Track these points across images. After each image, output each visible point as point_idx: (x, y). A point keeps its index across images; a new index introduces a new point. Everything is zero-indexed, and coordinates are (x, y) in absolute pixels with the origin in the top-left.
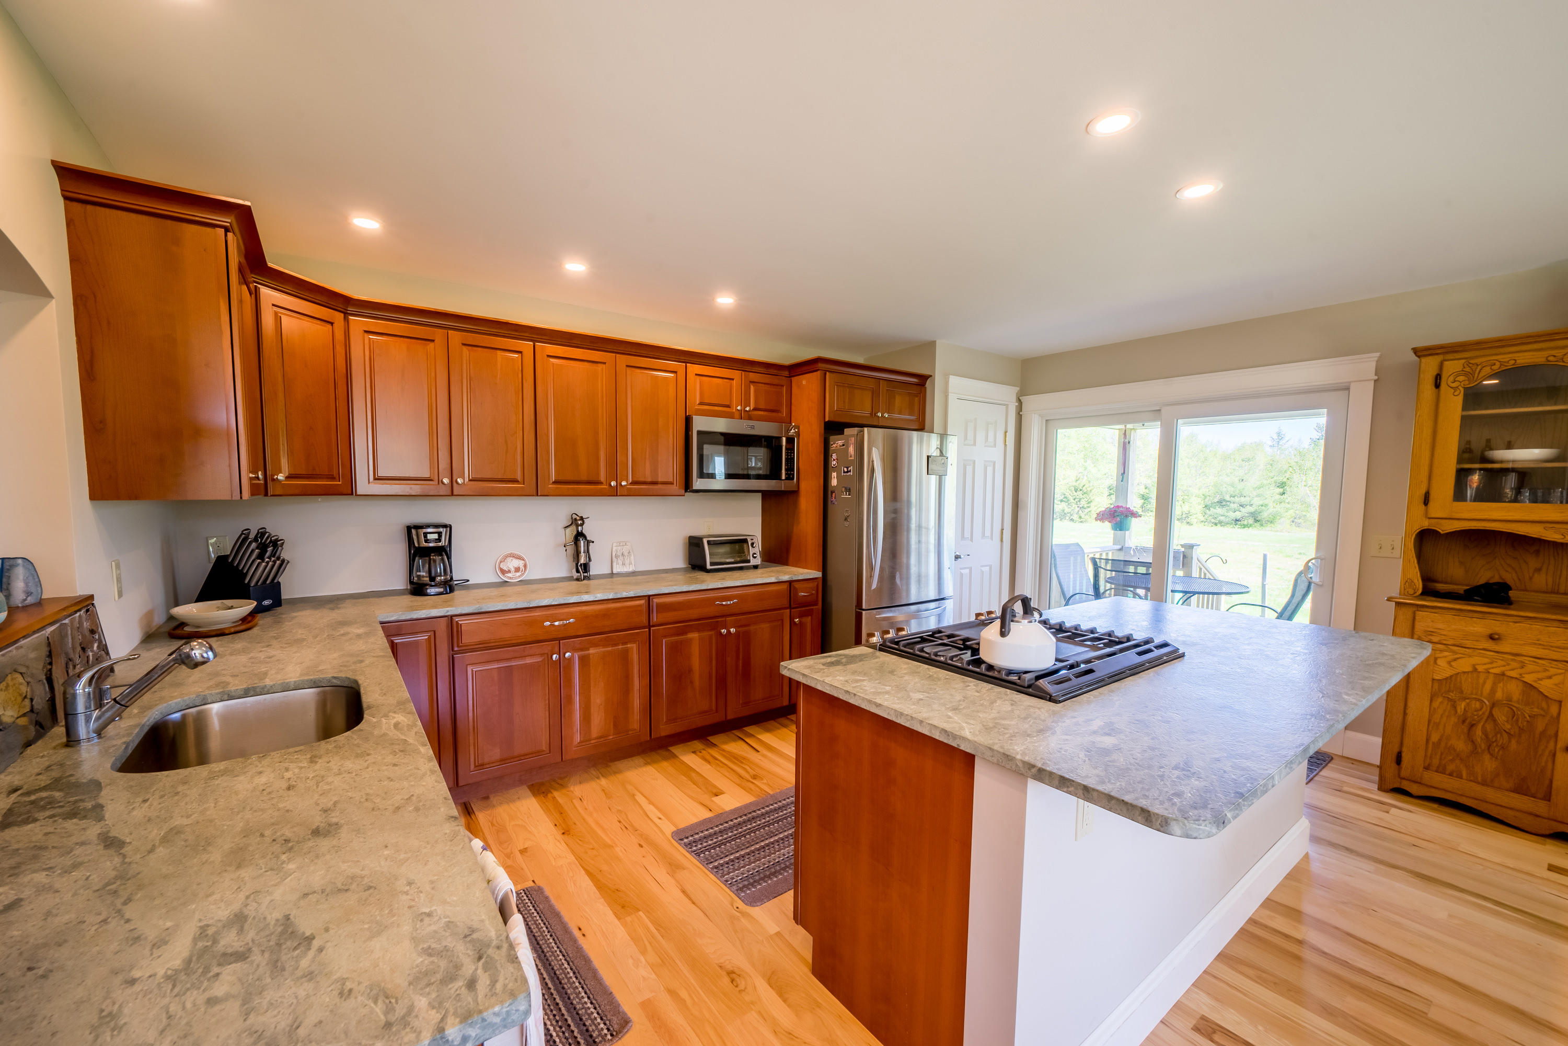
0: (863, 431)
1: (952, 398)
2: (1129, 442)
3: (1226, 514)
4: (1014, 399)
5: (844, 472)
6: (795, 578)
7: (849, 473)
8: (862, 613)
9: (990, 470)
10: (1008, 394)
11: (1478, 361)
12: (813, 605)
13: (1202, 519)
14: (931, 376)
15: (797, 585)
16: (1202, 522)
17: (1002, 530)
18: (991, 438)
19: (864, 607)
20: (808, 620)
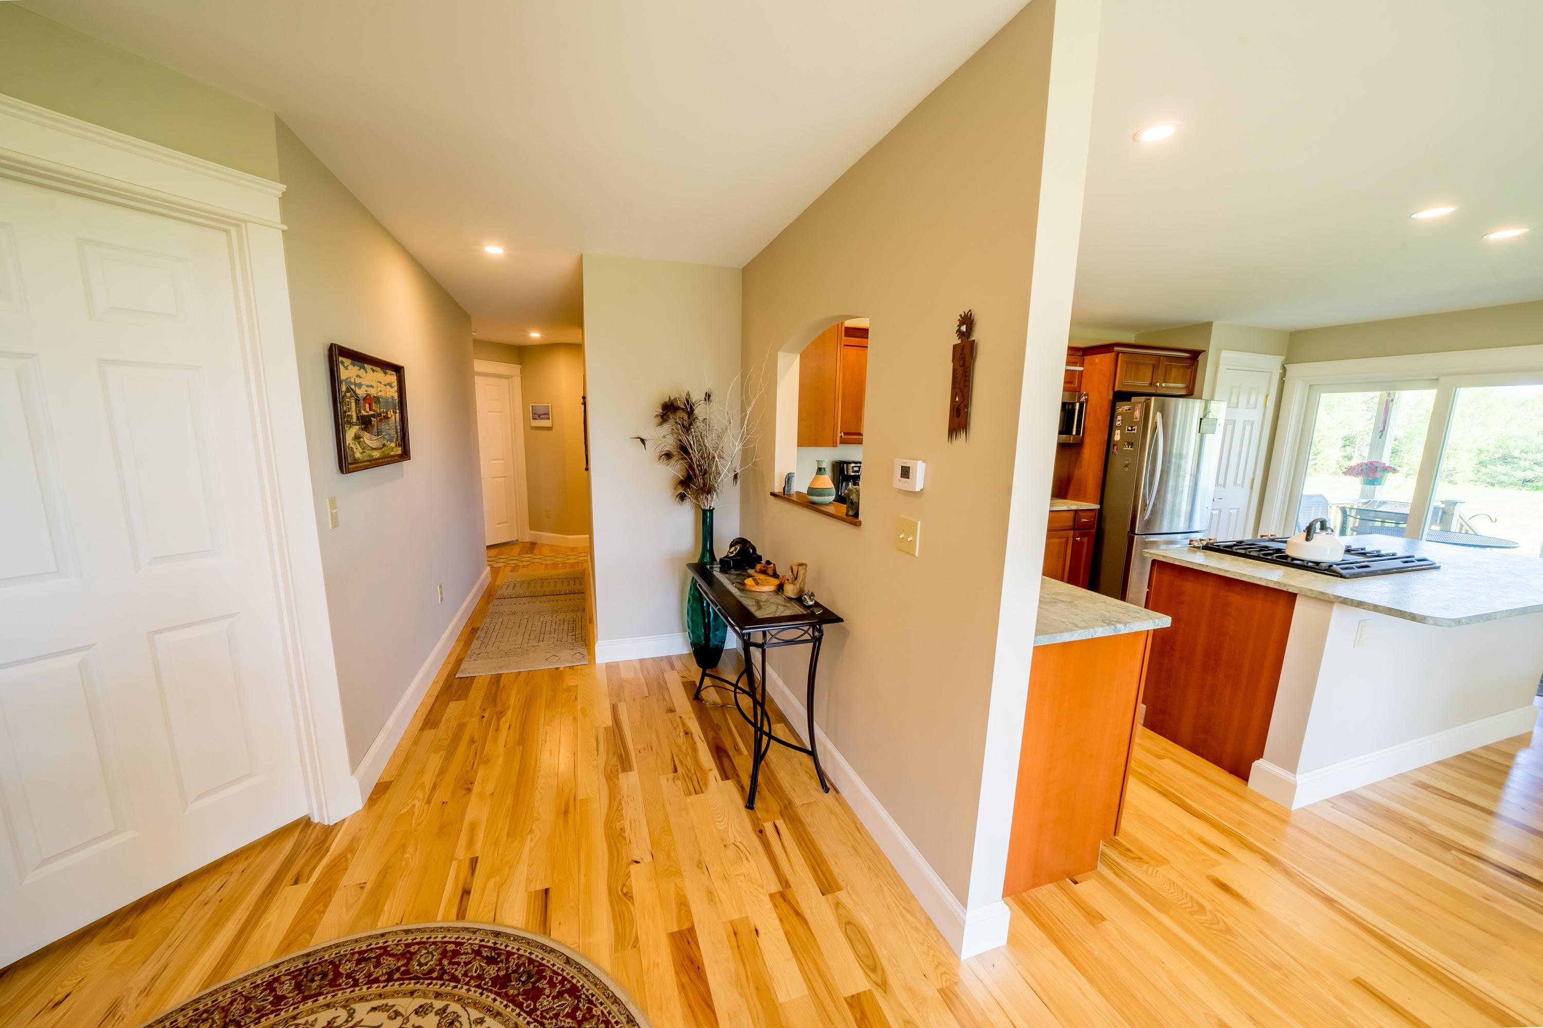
0: (1150, 399)
1: (1222, 368)
2: (1392, 400)
3: (1510, 473)
4: (1279, 366)
5: (1128, 430)
6: (1081, 508)
7: (1133, 431)
8: (1134, 537)
9: (1248, 428)
10: (1274, 363)
12: (1090, 529)
13: (1474, 477)
14: (1205, 351)
15: (1080, 513)
16: (1472, 481)
17: (1253, 479)
18: (1252, 401)
19: (1136, 532)
20: (1086, 540)
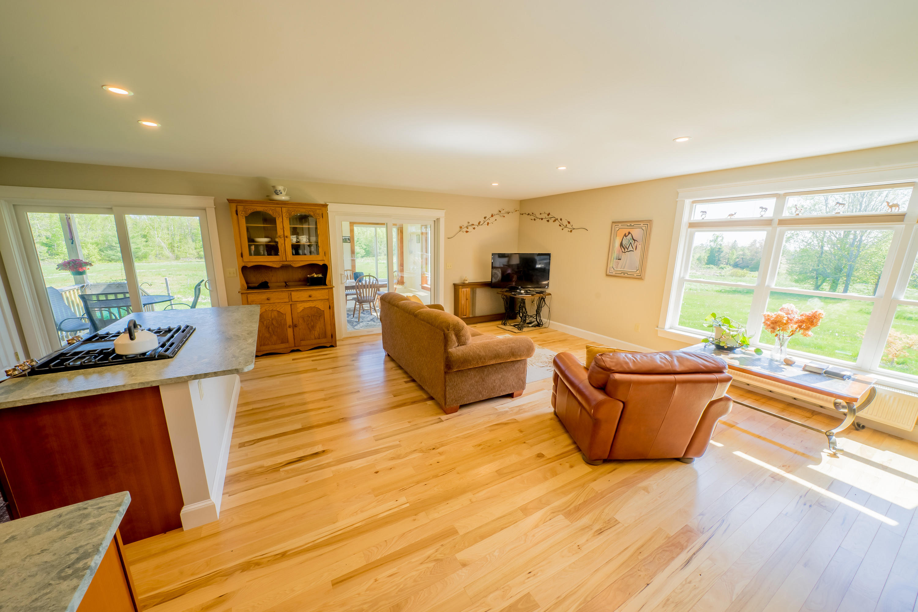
2: (69, 218)
11: (247, 207)
